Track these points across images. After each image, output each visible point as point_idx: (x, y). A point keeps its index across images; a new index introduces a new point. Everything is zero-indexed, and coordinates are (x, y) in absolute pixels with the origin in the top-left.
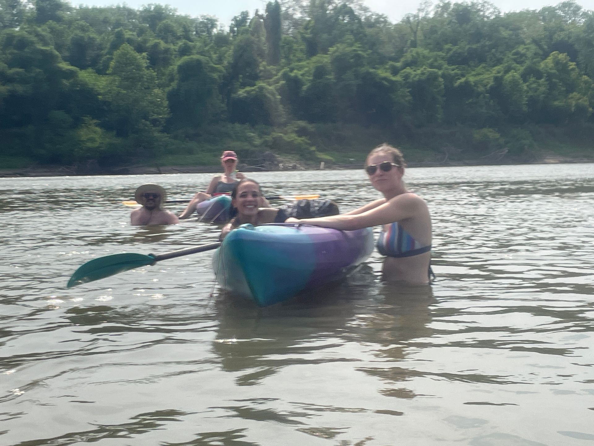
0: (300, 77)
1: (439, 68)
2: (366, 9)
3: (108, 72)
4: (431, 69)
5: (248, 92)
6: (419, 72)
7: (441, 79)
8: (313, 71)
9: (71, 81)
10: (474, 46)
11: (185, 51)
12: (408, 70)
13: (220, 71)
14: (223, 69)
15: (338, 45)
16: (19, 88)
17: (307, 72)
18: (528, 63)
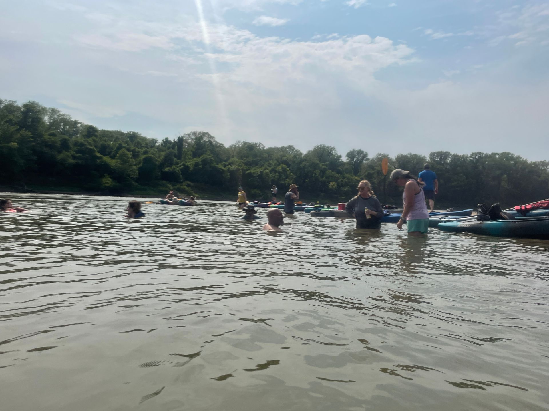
0: (189, 165)
1: (241, 166)
2: (216, 142)
3: (116, 158)
4: (238, 166)
5: (169, 169)
6: (233, 167)
7: (241, 171)
8: (194, 164)
9: (100, 160)
10: (255, 159)
11: (146, 152)
12: (229, 166)
13: (159, 161)
14: (160, 161)
15: (204, 155)
16: (80, 161)
17: (192, 164)
18: (272, 167)
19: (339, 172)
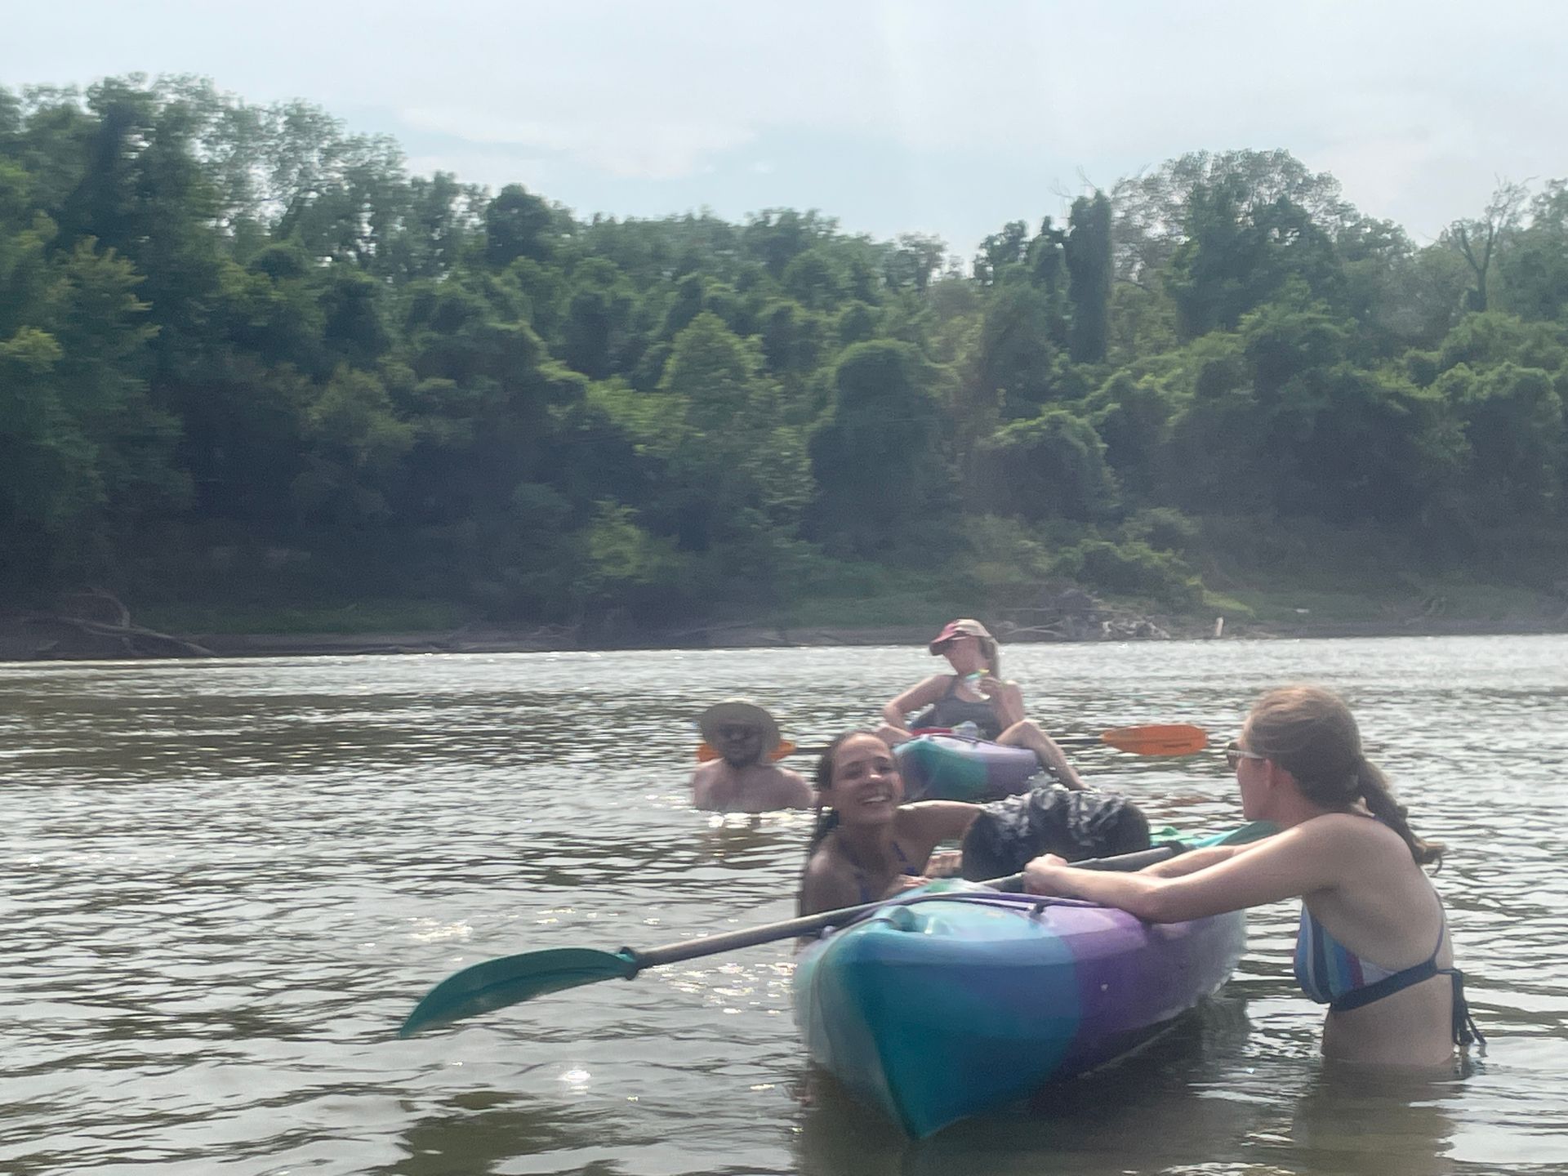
0: (1161, 392)
1: (1552, 364)
2: (1344, 211)
3: (660, 386)
4: (1525, 366)
5: (1020, 434)
6: (1491, 376)
7: (1554, 396)
8: (1194, 378)
9: (569, 408)
11: (856, 328)
12: (1461, 371)
13: (949, 380)
14: (954, 374)
15: (1267, 307)
16: (443, 428)
17: (1179, 377)
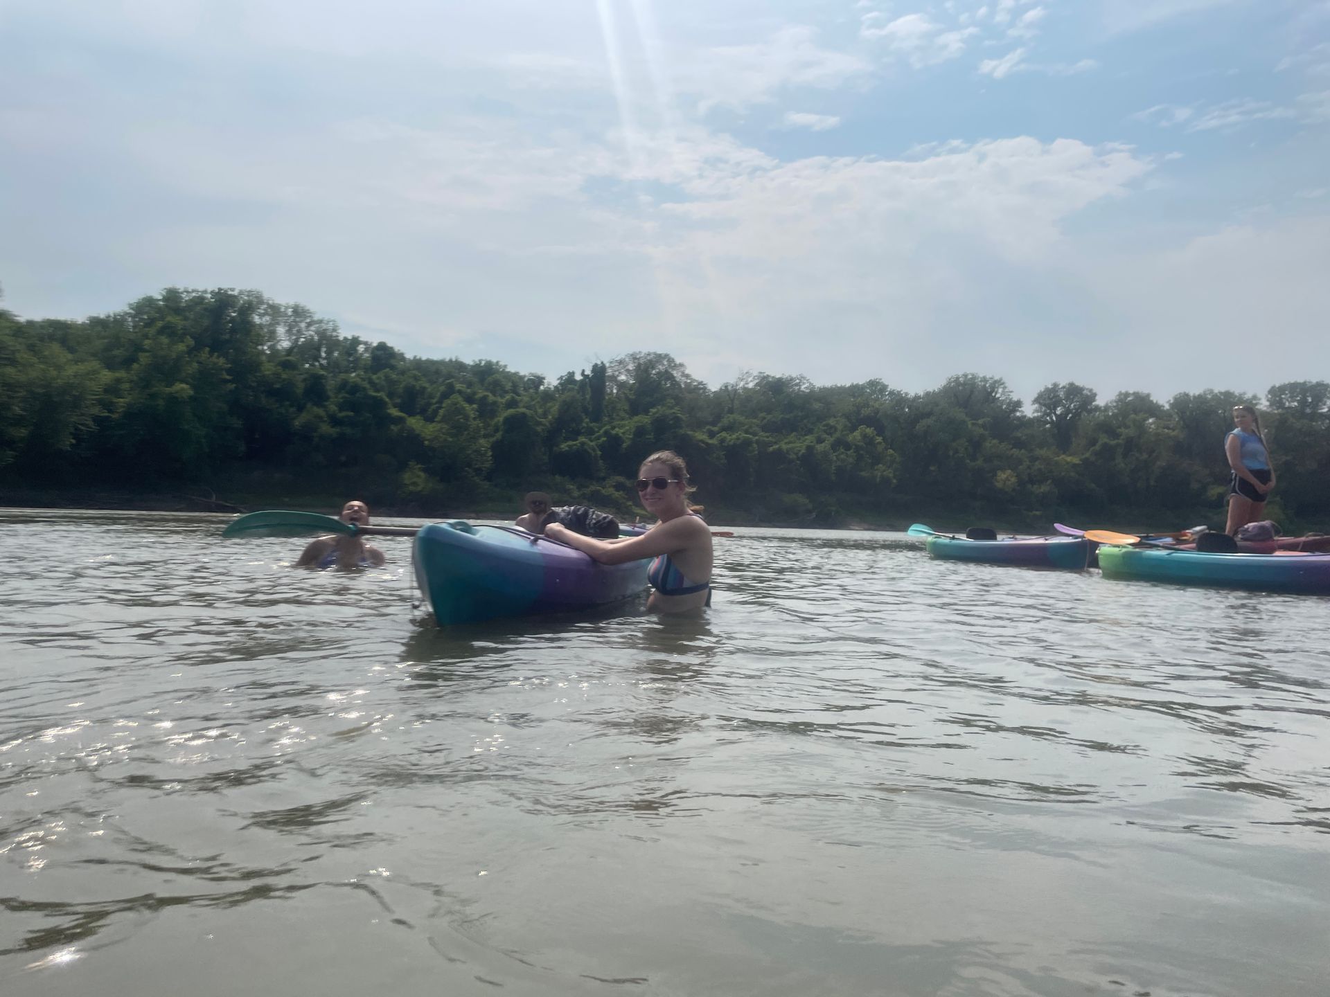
0: (621, 435)
1: (755, 434)
2: (687, 376)
3: (436, 420)
4: (746, 434)
5: (570, 446)
6: (734, 436)
7: (755, 445)
8: (633, 430)
9: (399, 427)
10: (787, 416)
11: (512, 404)
12: (724, 434)
13: (544, 425)
14: (547, 424)
15: (659, 407)
16: (348, 431)
17: (627, 430)
18: (838, 434)
19: (1019, 444)
